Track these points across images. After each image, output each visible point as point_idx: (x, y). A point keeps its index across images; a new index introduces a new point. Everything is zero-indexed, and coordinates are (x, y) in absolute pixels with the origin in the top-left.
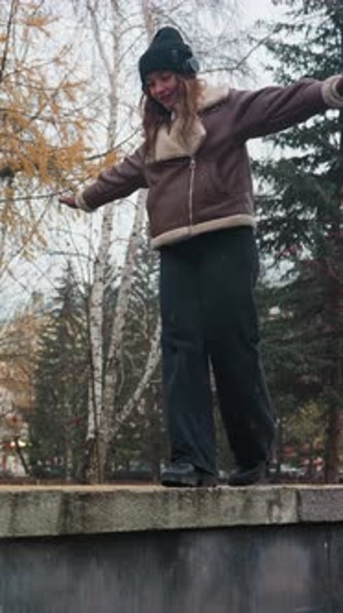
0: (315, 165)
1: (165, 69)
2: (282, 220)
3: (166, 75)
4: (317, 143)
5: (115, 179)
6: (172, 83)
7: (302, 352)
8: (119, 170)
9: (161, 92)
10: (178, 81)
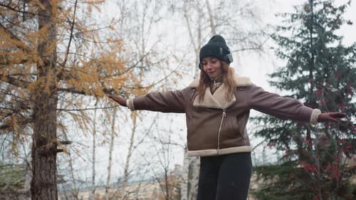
3: (214, 60)
6: (217, 65)
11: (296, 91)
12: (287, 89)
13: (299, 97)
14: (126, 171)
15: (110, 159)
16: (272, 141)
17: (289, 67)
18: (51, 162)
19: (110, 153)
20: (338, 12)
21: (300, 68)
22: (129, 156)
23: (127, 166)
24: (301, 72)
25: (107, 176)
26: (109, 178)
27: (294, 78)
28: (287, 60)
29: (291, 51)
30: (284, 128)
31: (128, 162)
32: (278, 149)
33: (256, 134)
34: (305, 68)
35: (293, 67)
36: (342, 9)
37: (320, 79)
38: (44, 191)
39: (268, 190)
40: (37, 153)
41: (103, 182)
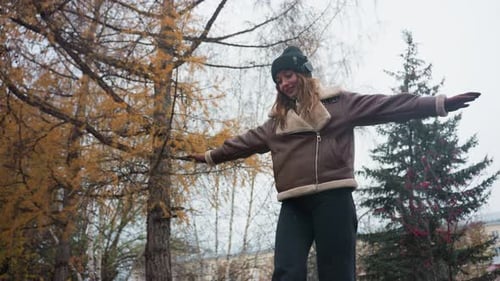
0: (399, 172)
1: (288, 69)
2: (384, 199)
3: (288, 73)
4: (399, 161)
5: (239, 144)
6: (294, 78)
7: (397, 265)
8: (244, 138)
9: (286, 86)
10: (298, 77)
11: (396, 164)
12: (389, 163)
13: (400, 170)
14: (245, 240)
15: (231, 229)
16: (377, 210)
17: (390, 143)
18: (164, 227)
19: (231, 224)
20: (432, 92)
21: (399, 143)
22: (247, 227)
23: (245, 236)
24: (401, 147)
25: (227, 245)
26: (230, 246)
27: (395, 152)
28: (387, 136)
29: (391, 128)
30: (387, 198)
31: (246, 231)
32: (383, 217)
33: (362, 205)
34: (404, 143)
35: (393, 143)
36: (436, 88)
37: (418, 153)
38: (157, 257)
39: (376, 256)
40: (151, 219)
41: (224, 251)
